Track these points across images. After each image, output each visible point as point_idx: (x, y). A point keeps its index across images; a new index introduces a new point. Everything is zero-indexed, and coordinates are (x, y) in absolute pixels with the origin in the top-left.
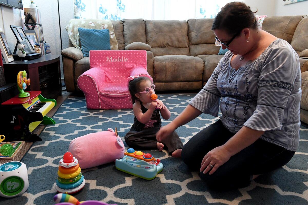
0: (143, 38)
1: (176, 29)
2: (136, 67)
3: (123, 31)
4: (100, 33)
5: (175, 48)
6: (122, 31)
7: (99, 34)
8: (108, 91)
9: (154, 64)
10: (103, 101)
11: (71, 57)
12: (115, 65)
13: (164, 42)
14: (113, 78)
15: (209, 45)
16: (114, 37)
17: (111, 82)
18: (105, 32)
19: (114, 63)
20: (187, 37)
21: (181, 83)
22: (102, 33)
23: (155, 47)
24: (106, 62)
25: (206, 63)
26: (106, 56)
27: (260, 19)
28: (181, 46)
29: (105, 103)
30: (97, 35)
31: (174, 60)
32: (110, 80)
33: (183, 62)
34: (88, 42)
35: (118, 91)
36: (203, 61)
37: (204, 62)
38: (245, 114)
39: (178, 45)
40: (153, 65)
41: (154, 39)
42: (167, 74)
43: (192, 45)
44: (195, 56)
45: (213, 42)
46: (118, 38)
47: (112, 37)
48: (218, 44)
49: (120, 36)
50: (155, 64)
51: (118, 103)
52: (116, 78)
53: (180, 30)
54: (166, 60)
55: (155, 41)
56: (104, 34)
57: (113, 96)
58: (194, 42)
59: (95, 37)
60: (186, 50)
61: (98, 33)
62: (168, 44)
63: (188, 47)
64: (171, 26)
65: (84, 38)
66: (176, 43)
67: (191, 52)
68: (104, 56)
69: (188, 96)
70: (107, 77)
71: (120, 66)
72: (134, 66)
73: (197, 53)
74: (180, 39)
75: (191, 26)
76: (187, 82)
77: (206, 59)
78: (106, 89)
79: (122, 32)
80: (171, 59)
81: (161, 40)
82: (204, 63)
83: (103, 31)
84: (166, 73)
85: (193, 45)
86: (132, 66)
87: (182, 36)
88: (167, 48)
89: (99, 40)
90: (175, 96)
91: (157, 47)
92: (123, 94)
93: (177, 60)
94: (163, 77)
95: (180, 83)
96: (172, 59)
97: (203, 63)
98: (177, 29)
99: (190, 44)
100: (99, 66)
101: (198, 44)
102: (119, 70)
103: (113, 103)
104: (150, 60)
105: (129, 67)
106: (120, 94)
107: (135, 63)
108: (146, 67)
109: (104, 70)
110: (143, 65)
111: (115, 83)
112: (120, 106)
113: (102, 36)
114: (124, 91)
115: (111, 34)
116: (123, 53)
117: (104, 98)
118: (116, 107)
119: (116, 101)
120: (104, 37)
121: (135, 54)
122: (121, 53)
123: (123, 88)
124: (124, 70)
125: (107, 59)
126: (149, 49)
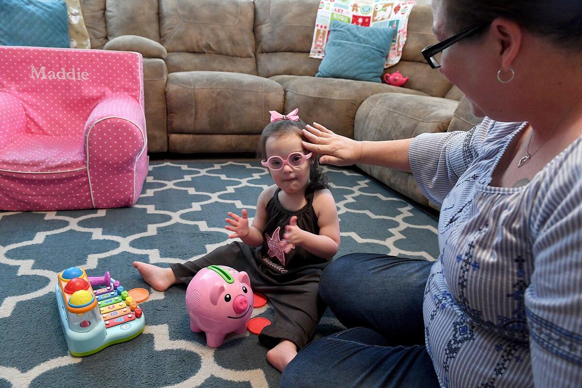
0: (153, 29)
1: (228, 15)
2: (112, 96)
3: (105, 9)
4: (41, 8)
5: (225, 56)
6: (102, 9)
7: (38, 10)
8: (14, 163)
9: (167, 90)
12: (55, 87)
13: (200, 43)
14: (49, 122)
15: (298, 55)
16: (79, 23)
17: (44, 133)
18: (55, 6)
19: (51, 82)
20: (252, 34)
21: (232, 136)
22: (45, 10)
24: (29, 79)
25: (289, 94)
26: (29, 64)
27: (405, 6)
28: (238, 54)
29: (7, 196)
30: (30, 12)
31: (214, 84)
32: (40, 128)
33: (237, 90)
34: (5, 29)
35: (43, 162)
36: (282, 89)
37: (285, 92)
38: (448, 352)
39: (232, 50)
40: (165, 93)
41: (176, 32)
42: (198, 116)
43: (263, 53)
44: (267, 77)
45: (305, 50)
46: (90, 25)
47: (75, 20)
48: (315, 55)
49: (97, 20)
50: (169, 89)
52: (57, 122)
53: (236, 17)
54: (197, 81)
55: (179, 38)
56: (50, 10)
57: (29, 177)
58: (265, 47)
59: (26, 17)
60: (250, 63)
61: (36, 8)
62: (208, 47)
63: (253, 55)
64: (216, 5)
66: (228, 46)
67: (259, 67)
68: (22, 62)
69: (248, 166)
70: (32, 120)
71: (67, 91)
72: (104, 93)
73: (271, 72)
74: (237, 38)
75: (261, 11)
76: (245, 134)
77: (288, 84)
79: (102, 12)
80: (208, 80)
81: (194, 36)
82: (285, 95)
83: (48, 4)
84: (196, 113)
85: (265, 54)
86: (99, 91)
87: (241, 30)
88: (207, 56)
89: (36, 26)
90: (217, 167)
91: (183, 51)
92: (59, 171)
93: (223, 83)
94: (188, 122)
95: (229, 137)
96: (210, 81)
97: (283, 93)
98: (230, 13)
99: (259, 50)
100: (9, 88)
101: (274, 51)
102: (64, 102)
103: (32, 195)
104: (156, 79)
105: (91, 94)
106: (49, 172)
107: (107, 85)
108: (137, 98)
109: (23, 100)
110: (131, 91)
111: (55, 135)
112: (54, 203)
113: (46, 15)
114: (62, 163)
115: (72, 14)
116: (75, 57)
117: (4, 180)
118: (41, 204)
119: (38, 189)
120: (51, 19)
121: (108, 62)
122: (68, 58)
123: (62, 153)
124: (79, 101)
125: (30, 71)
126: (156, 53)
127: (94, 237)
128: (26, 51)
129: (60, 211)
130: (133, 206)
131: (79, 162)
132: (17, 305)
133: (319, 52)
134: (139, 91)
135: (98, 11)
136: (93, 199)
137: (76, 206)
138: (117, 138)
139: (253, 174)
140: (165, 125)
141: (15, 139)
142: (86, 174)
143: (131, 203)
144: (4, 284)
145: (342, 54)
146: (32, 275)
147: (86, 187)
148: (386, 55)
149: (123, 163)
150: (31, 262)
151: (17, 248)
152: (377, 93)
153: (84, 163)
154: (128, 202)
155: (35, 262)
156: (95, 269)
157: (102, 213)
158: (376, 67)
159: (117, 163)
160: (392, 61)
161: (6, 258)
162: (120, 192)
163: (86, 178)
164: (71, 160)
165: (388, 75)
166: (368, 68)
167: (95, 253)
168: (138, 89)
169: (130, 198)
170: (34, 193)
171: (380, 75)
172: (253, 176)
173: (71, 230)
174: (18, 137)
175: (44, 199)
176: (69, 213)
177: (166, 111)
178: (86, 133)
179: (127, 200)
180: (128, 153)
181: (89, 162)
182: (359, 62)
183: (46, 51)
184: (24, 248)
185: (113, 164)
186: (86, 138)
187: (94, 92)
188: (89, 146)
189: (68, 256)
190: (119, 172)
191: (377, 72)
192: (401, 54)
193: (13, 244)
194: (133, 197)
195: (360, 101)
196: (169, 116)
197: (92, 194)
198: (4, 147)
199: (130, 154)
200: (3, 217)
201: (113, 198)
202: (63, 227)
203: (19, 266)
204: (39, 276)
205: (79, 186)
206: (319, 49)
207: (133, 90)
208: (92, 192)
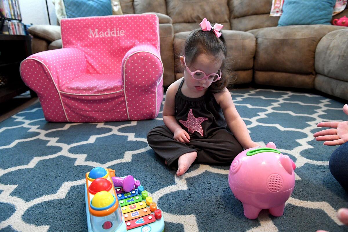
2: (139, 45)
4: (96, 2)
7: (95, 4)
8: (78, 89)
9: (174, 42)
10: (70, 107)
11: (41, 35)
12: (104, 42)
13: (193, 15)
14: (100, 65)
15: (261, 16)
16: (119, 10)
17: (98, 73)
18: (105, 1)
19: (101, 39)
20: (227, 6)
22: (98, 3)
23: (179, 22)
24: (88, 38)
25: (260, 40)
26: (88, 28)
28: (218, 20)
29: (74, 112)
32: (95, 70)
35: (96, 87)
36: (255, 37)
37: (257, 39)
39: (214, 18)
40: (173, 45)
41: (177, 10)
43: (235, 18)
45: (266, 11)
47: (116, 9)
48: (274, 14)
49: (129, 8)
50: (175, 42)
51: (98, 111)
52: (105, 65)
55: (179, 14)
56: (101, 3)
57: (87, 98)
58: (237, 14)
59: (88, 8)
60: (226, 26)
61: (93, 3)
62: (198, 18)
63: (228, 20)
65: (71, 10)
66: (211, 16)
68: (84, 27)
70: (90, 64)
71: (112, 44)
72: (134, 43)
74: (217, 10)
77: (258, 34)
78: (75, 85)
79: (132, 2)
81: (189, 11)
82: (256, 41)
85: (237, 19)
86: (131, 43)
87: (220, 5)
89: (94, 13)
91: (182, 22)
92: (106, 93)
97: (255, 39)
99: (232, 17)
100: (76, 45)
101: (243, 16)
102: (109, 51)
103: (89, 111)
104: (167, 36)
105: (126, 45)
106: (99, 94)
107: (136, 38)
108: (156, 46)
109: (84, 52)
110: (151, 41)
111: (104, 74)
112: (103, 116)
113: (100, 6)
114: (107, 88)
115: (114, 5)
116: (116, 20)
117: (71, 101)
118: (95, 117)
119: (93, 107)
120: (102, 8)
121: (137, 22)
122: (112, 22)
123: (108, 82)
124: (119, 50)
125: (88, 33)
126: (166, 21)
127: (129, 139)
128: (86, 19)
129: (107, 122)
130: (155, 119)
131: (119, 87)
132: (71, 189)
133: (277, 12)
134: (157, 40)
135: (129, 2)
136: (128, 113)
137: (117, 118)
138: (144, 67)
139: (236, 98)
140: (173, 68)
141: (80, 76)
142: (123, 95)
143: (154, 116)
144: (64, 172)
145: (298, 9)
146: (85, 166)
147: (123, 104)
148: (333, 5)
149: (148, 86)
150: (85, 156)
151: (76, 146)
152: (332, 31)
153: (122, 87)
154: (152, 116)
155: (88, 156)
156: (130, 162)
157: (134, 124)
158: (326, 15)
159: (145, 86)
160: (339, 9)
161: (69, 153)
162: (146, 108)
163: (124, 98)
164: (113, 85)
165: (337, 20)
166: (320, 16)
167: (130, 150)
168: (156, 39)
169: (153, 112)
170: (90, 110)
171: (329, 20)
172: (236, 99)
173: (113, 134)
174: (82, 75)
175: (96, 114)
176: (112, 123)
177: (173, 58)
178: (123, 64)
179: (151, 114)
180: (152, 78)
181: (126, 86)
182: (312, 12)
183: (98, 19)
184: (81, 146)
185: (142, 87)
186: (123, 67)
187: (127, 43)
188: (125, 74)
189: (111, 152)
190: (146, 92)
191: (327, 19)
192: (346, 3)
193: (74, 143)
194: (155, 112)
195: (319, 38)
196: (175, 61)
197: (127, 109)
198: (73, 80)
199: (154, 79)
200: (71, 126)
201: (142, 112)
202: (108, 132)
203: (76, 159)
204: (89, 166)
205: (119, 104)
206: (277, 10)
207: (154, 40)
208: (127, 108)
